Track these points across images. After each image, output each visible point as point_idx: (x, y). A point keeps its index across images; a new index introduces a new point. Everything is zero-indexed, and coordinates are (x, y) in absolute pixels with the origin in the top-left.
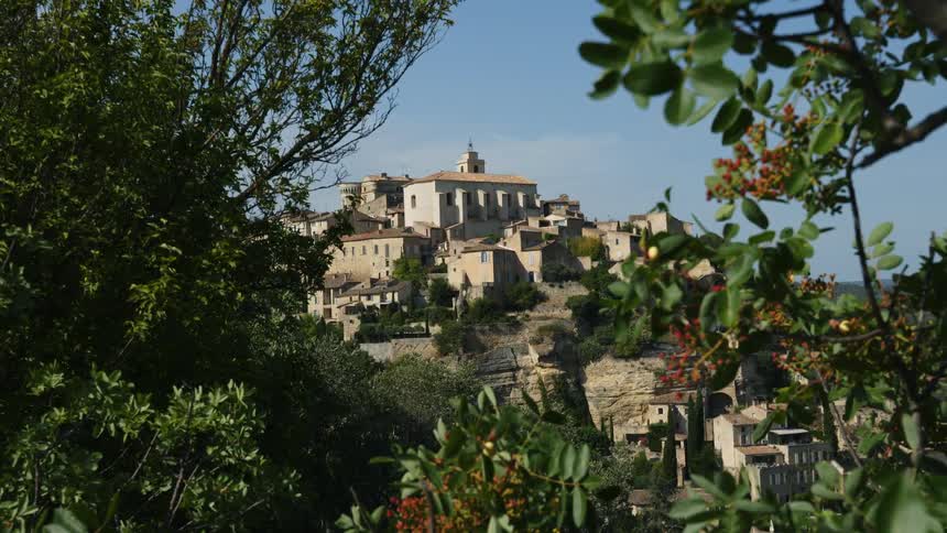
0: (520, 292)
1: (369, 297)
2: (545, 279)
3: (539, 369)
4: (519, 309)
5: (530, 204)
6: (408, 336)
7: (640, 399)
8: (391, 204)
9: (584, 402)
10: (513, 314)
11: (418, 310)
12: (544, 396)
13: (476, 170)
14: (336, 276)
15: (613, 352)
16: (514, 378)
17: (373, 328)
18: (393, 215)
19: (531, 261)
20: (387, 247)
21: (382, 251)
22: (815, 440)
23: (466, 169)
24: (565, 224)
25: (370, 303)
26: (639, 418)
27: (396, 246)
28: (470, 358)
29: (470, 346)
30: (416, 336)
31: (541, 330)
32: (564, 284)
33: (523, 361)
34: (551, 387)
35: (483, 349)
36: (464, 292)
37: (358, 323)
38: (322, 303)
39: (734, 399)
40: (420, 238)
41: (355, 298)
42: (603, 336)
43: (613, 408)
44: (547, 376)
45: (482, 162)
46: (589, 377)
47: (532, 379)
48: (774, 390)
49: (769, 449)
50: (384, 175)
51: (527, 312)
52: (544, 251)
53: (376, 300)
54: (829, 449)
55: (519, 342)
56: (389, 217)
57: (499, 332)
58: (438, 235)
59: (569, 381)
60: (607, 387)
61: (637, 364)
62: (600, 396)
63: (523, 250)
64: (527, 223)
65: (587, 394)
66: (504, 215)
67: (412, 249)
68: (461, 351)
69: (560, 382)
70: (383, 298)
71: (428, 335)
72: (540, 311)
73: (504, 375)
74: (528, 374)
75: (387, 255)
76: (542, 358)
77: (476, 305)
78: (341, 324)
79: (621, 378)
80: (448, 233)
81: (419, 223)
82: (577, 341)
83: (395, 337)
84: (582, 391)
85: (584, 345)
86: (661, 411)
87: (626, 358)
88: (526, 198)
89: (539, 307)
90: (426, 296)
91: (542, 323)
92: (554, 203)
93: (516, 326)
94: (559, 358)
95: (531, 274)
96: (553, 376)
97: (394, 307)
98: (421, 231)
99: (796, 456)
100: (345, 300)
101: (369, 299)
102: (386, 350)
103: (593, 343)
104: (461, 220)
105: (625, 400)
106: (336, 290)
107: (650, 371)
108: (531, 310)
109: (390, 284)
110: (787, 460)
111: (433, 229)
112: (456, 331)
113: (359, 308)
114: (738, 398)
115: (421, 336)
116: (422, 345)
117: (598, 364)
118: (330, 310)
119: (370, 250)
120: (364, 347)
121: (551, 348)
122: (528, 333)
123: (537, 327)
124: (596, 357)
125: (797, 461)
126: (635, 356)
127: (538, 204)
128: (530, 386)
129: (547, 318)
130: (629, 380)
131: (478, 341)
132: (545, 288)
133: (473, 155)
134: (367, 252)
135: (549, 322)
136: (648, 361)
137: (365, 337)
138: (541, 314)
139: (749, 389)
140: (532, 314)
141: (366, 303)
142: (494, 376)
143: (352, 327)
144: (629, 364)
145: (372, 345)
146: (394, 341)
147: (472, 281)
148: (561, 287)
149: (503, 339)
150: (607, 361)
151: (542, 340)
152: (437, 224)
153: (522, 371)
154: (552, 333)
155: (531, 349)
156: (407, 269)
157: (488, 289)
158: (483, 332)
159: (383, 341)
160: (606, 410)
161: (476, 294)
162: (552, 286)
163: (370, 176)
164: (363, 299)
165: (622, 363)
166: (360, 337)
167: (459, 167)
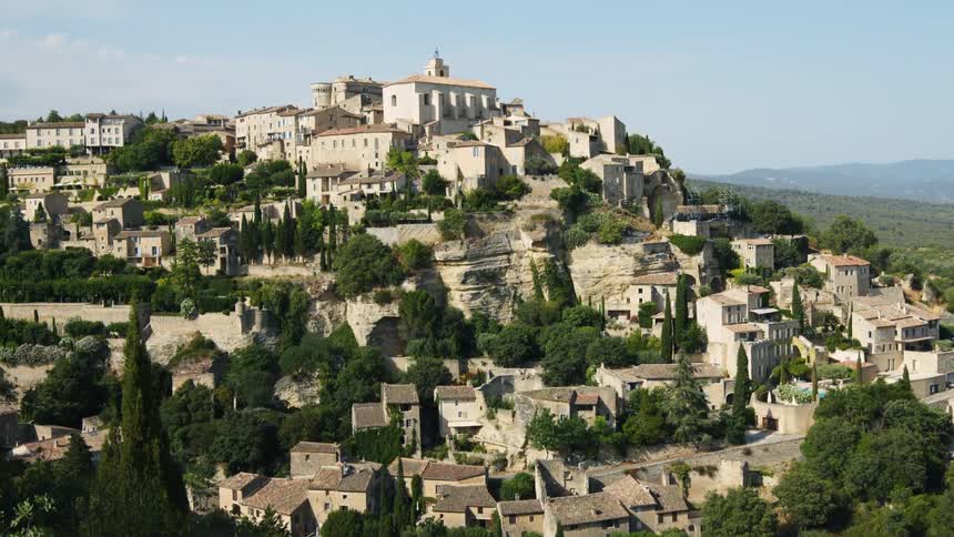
0: (509, 183)
1: (369, 185)
2: (527, 172)
3: (530, 253)
4: (509, 198)
5: (492, 107)
6: (412, 222)
7: (620, 280)
8: (365, 102)
9: (570, 282)
10: (503, 203)
11: (415, 199)
12: (535, 277)
13: (442, 75)
14: (332, 166)
15: (597, 238)
16: (509, 261)
17: (378, 214)
18: (369, 112)
19: (515, 156)
20: (377, 140)
21: (371, 144)
22: (784, 318)
23: (433, 73)
24: (526, 124)
25: (371, 191)
26: (619, 297)
27: (386, 140)
28: (471, 242)
29: (472, 232)
30: (419, 222)
31: (533, 218)
32: (545, 177)
33: (516, 245)
34: (543, 269)
35: (482, 235)
36: (460, 183)
37: (362, 209)
38: (320, 190)
39: (697, 279)
40: (404, 133)
41: (356, 186)
42: (587, 224)
43: (597, 287)
44: (540, 259)
45: (447, 68)
46: (575, 260)
47: (525, 262)
48: (728, 271)
49: (750, 327)
50: (351, 77)
51: (516, 201)
52: (526, 147)
53: (376, 189)
54: (798, 325)
55: (512, 228)
56: (365, 114)
57: (494, 219)
58: (419, 131)
59: (558, 264)
60: (591, 269)
61: (618, 249)
62: (585, 277)
63: (507, 146)
64: (492, 123)
65: (573, 275)
66: (472, 115)
67: (399, 144)
68: (462, 236)
69: (551, 265)
70: (382, 187)
71: (429, 221)
72: (526, 201)
73: (500, 257)
74: (521, 258)
75: (377, 147)
76: (536, 244)
77: (472, 196)
78: (345, 210)
79: (604, 262)
80: (427, 129)
81: (400, 120)
82: (564, 229)
83: (400, 222)
84: (568, 272)
85: (569, 232)
86: (641, 291)
87: (608, 244)
88: (489, 100)
89: (525, 197)
90: (419, 185)
91: (534, 212)
92: (510, 106)
93: (509, 214)
94: (550, 244)
95: (514, 168)
96: (545, 260)
97: (393, 195)
98: (403, 127)
99: (775, 332)
100: (345, 188)
101: (369, 187)
102: (392, 234)
103: (578, 229)
104: (437, 119)
105: (606, 281)
106: (334, 178)
107: (630, 255)
108: (519, 200)
109: (387, 175)
110: (767, 336)
111: (415, 126)
112: (458, 219)
113: (361, 196)
114: (701, 278)
115: (424, 222)
116: (426, 230)
117: (583, 249)
118: (328, 197)
119: (360, 143)
120: (370, 231)
121: (544, 234)
122: (519, 221)
123: (529, 216)
124: (582, 242)
125: (775, 337)
126: (617, 242)
127: (498, 106)
128: (522, 268)
129: (537, 208)
130: (610, 264)
131: (478, 227)
132: (528, 180)
133: (439, 62)
134: (357, 144)
135: (540, 211)
136: (627, 246)
137: (370, 222)
138: (528, 204)
139: (708, 270)
140: (520, 204)
141: (366, 191)
142: (492, 259)
143: (356, 213)
144: (611, 249)
145: (378, 229)
146: (399, 226)
147: (465, 174)
148: (543, 180)
149: (499, 225)
150: (591, 246)
151: (535, 227)
152: (417, 121)
153: (515, 255)
154: (544, 221)
155: (523, 235)
156: (400, 161)
157: (481, 181)
158: (481, 219)
159: (387, 226)
160: (591, 289)
161: (471, 186)
162: (535, 179)
163: (340, 78)
164: (364, 188)
165: (605, 248)
166: (366, 222)
167: (428, 71)
